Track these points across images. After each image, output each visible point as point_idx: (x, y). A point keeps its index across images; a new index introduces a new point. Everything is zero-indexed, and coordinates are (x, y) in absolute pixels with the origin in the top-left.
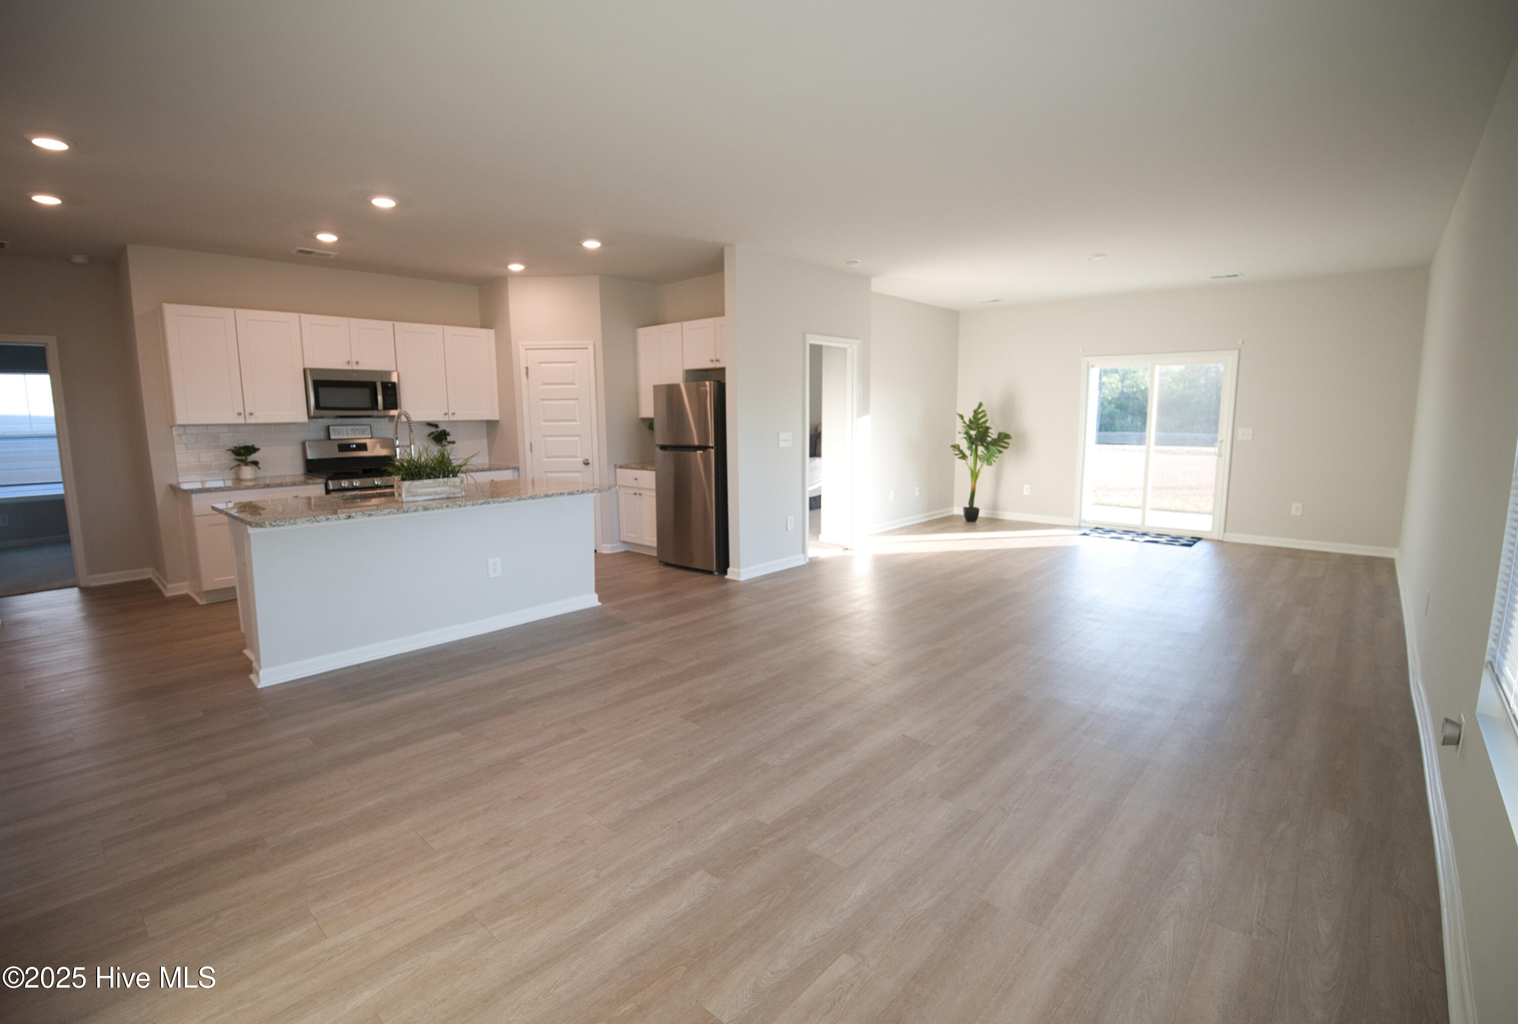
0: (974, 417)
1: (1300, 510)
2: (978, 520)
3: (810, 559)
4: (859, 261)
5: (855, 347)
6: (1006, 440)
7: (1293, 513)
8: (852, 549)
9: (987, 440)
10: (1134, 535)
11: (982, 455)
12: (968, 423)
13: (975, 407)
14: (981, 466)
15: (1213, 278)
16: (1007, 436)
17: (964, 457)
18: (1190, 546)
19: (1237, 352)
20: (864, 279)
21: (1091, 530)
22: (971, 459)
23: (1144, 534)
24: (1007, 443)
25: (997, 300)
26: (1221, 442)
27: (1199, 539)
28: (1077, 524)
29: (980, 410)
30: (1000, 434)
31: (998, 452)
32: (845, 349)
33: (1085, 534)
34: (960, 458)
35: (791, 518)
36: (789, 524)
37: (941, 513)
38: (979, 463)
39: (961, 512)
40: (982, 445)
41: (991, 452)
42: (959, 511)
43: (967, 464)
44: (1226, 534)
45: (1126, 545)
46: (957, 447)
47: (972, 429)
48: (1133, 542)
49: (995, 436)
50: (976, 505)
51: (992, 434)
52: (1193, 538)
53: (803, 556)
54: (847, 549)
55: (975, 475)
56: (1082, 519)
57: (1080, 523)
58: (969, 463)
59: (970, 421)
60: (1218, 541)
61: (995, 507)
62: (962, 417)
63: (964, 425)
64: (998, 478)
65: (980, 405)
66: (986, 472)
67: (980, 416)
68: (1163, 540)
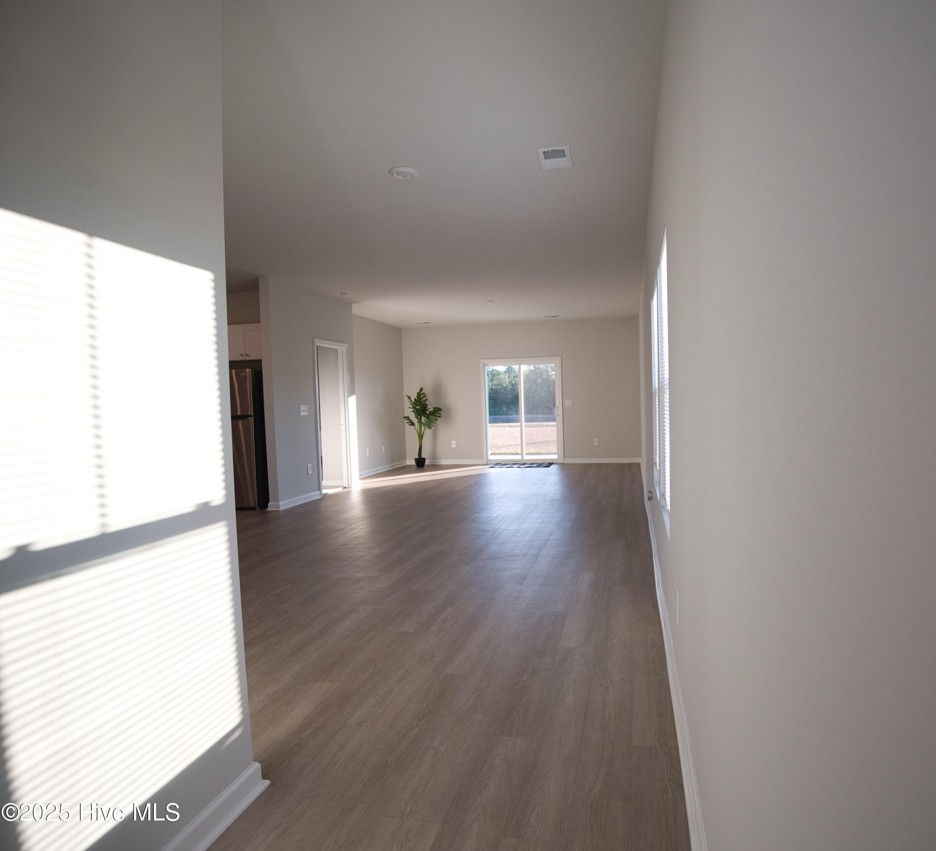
0: (417, 397)
1: (598, 442)
2: (425, 466)
3: (324, 494)
4: (349, 293)
5: (344, 348)
6: (439, 412)
7: (595, 444)
8: (349, 488)
9: (427, 413)
10: (519, 465)
11: (425, 422)
12: (413, 401)
13: (418, 391)
14: (424, 429)
15: (546, 317)
16: (440, 410)
17: (412, 424)
18: (548, 467)
19: (560, 357)
20: (348, 305)
21: (495, 465)
22: (417, 425)
23: (524, 464)
24: (440, 414)
25: (428, 323)
26: (557, 407)
27: (552, 464)
28: (486, 463)
29: (421, 393)
30: (435, 408)
31: (435, 420)
32: (337, 350)
33: (492, 467)
34: (410, 425)
35: (310, 465)
36: (309, 469)
37: (399, 464)
38: (423, 428)
39: (413, 463)
40: (424, 416)
41: (430, 419)
42: (411, 462)
43: (415, 428)
44: (566, 459)
45: (515, 470)
46: (407, 418)
47: (417, 405)
48: (520, 468)
49: (431, 409)
50: (423, 456)
51: (429, 409)
52: (549, 463)
53: (319, 492)
54: (345, 488)
55: (421, 436)
56: (488, 460)
57: (487, 462)
58: (417, 429)
59: (415, 399)
60: (561, 463)
61: (434, 457)
62: (409, 398)
63: (412, 403)
64: (435, 437)
65: (421, 389)
66: (428, 433)
67: (422, 396)
68: (534, 466)
